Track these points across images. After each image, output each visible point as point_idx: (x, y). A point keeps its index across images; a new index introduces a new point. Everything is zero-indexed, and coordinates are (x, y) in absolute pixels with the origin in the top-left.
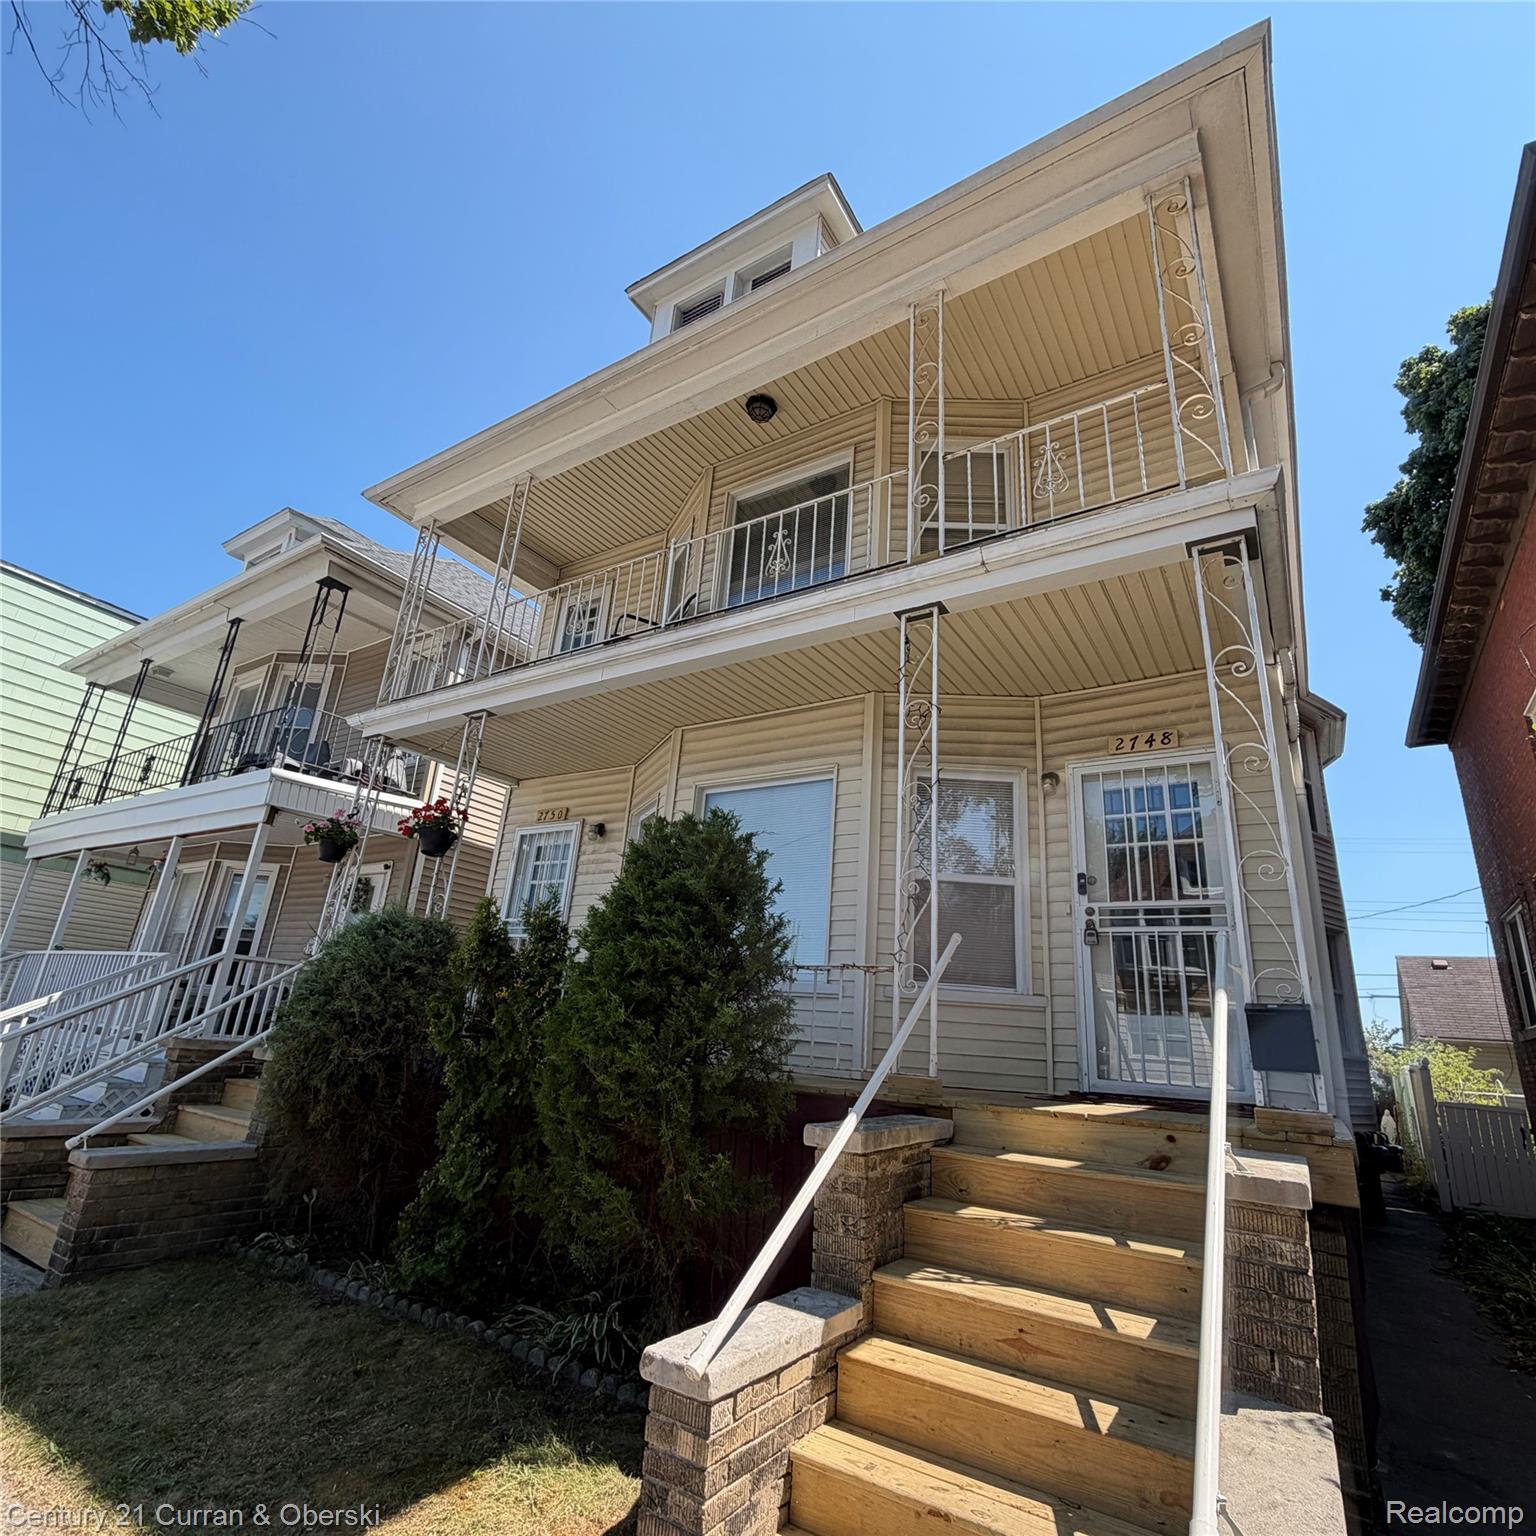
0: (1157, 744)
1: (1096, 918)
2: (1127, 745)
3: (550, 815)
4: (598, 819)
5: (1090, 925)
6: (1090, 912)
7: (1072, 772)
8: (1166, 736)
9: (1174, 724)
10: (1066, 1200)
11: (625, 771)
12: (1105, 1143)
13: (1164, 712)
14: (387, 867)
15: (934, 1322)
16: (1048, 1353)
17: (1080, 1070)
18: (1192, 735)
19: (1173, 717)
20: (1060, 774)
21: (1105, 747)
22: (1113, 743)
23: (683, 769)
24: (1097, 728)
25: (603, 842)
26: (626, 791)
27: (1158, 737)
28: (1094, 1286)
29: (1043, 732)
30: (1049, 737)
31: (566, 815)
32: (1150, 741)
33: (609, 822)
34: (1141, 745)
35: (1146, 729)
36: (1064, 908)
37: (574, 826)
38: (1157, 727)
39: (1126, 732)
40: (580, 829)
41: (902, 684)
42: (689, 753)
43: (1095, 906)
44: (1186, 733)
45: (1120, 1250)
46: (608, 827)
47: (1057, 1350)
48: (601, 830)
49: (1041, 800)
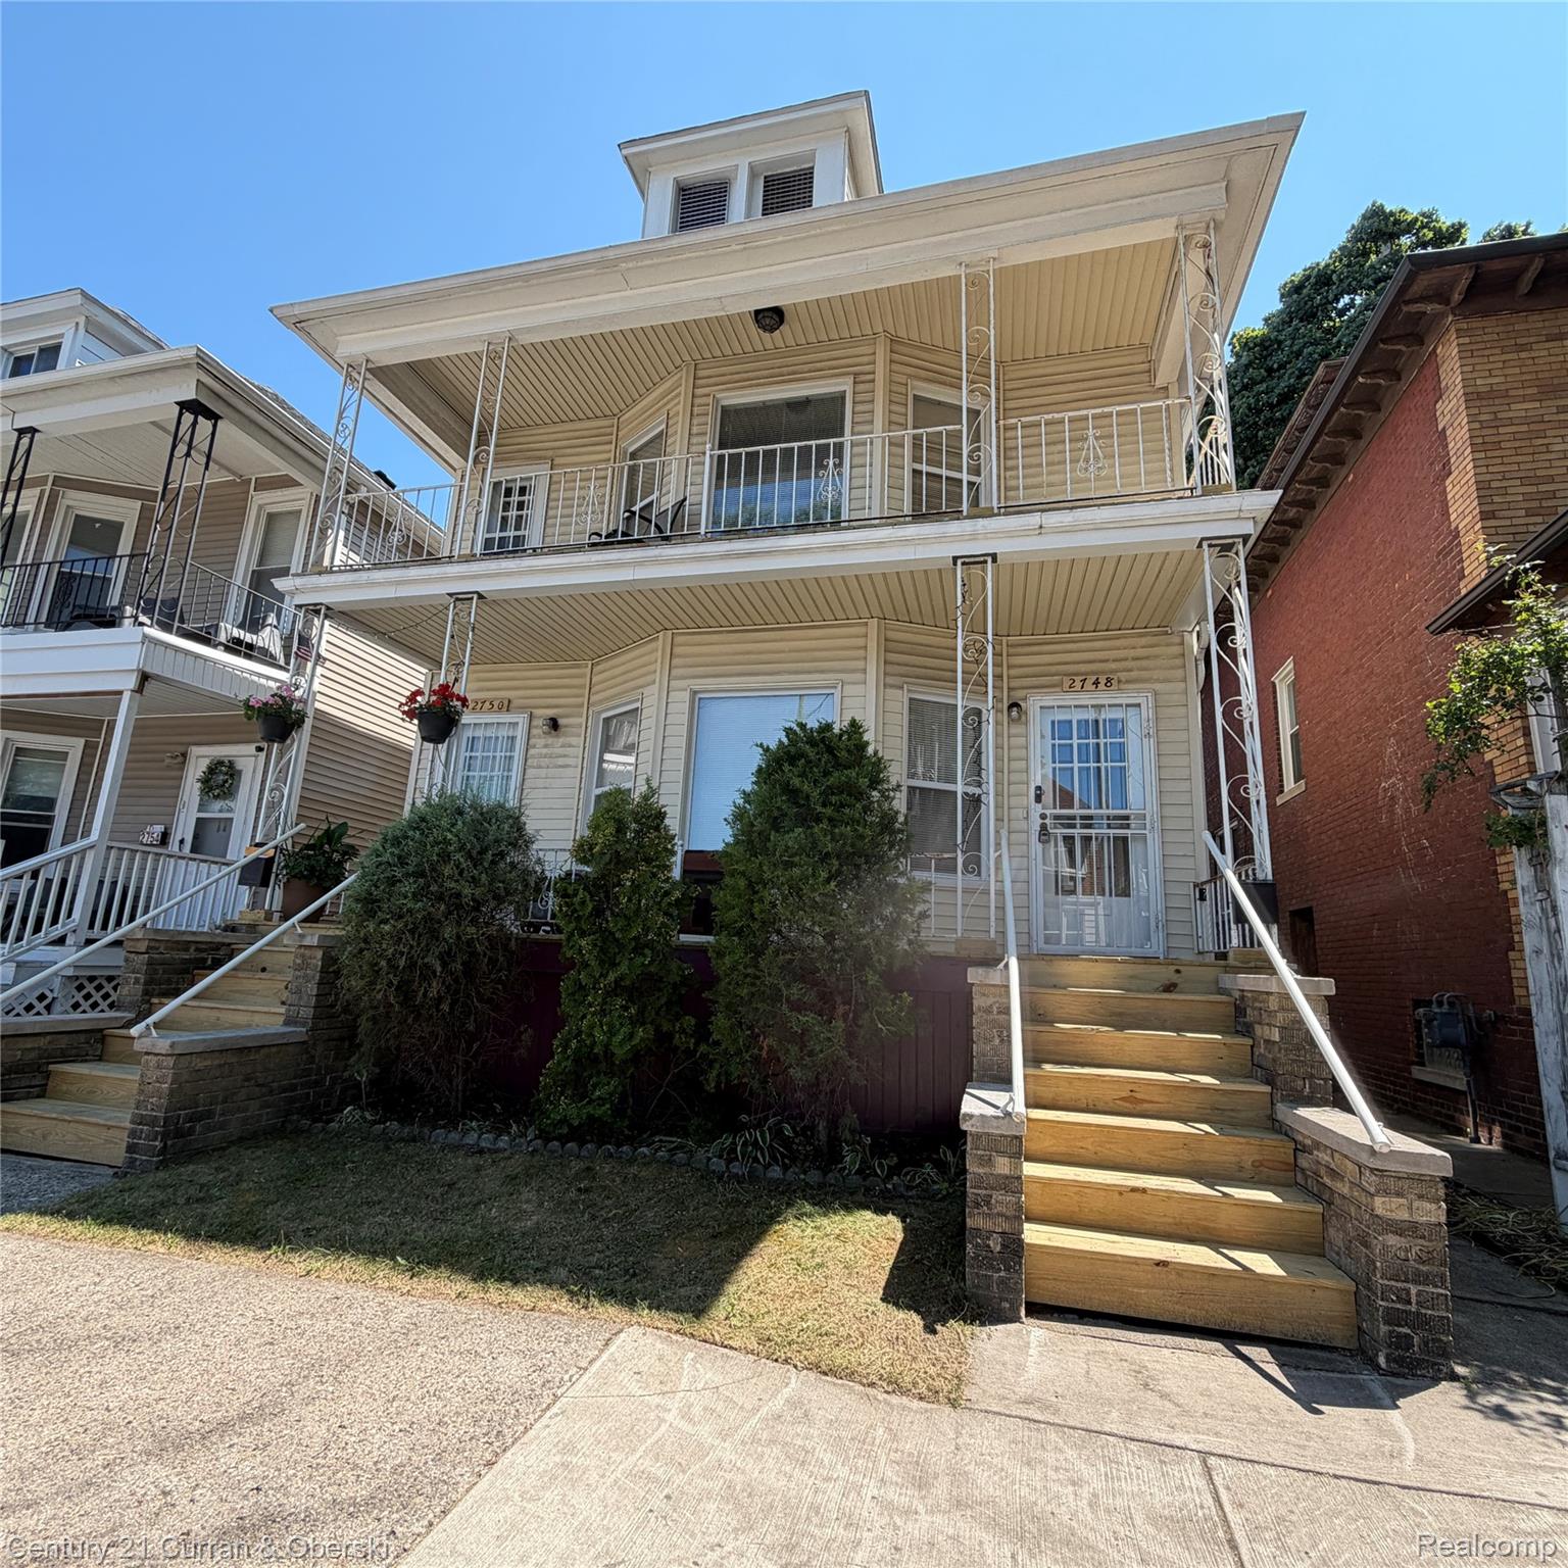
0: (1101, 686)
1: (1047, 821)
2: (1078, 685)
3: (487, 704)
4: (551, 713)
5: (1043, 827)
6: (1043, 817)
7: (1034, 703)
8: (1109, 680)
9: (1116, 671)
10: (1120, 1014)
11: (578, 666)
12: (1131, 977)
13: (1107, 661)
14: (259, 749)
15: (1066, 1093)
16: (1152, 1102)
17: (1030, 937)
18: (1128, 682)
19: (1113, 666)
20: (1022, 704)
21: (1061, 684)
22: (1067, 682)
23: (674, 672)
24: (1053, 669)
25: (557, 736)
26: (582, 686)
27: (1103, 681)
28: (1161, 1063)
29: (1009, 667)
30: (1013, 672)
31: (507, 706)
32: (1096, 683)
33: (563, 717)
34: (1089, 685)
35: (1093, 673)
36: (1021, 813)
37: (521, 719)
38: (1103, 673)
39: (1077, 674)
40: (527, 721)
41: (960, 620)
42: (679, 656)
43: (1048, 812)
44: (1123, 679)
45: (1180, 1038)
46: (561, 721)
47: (1156, 1099)
48: (554, 724)
49: (1006, 724)
